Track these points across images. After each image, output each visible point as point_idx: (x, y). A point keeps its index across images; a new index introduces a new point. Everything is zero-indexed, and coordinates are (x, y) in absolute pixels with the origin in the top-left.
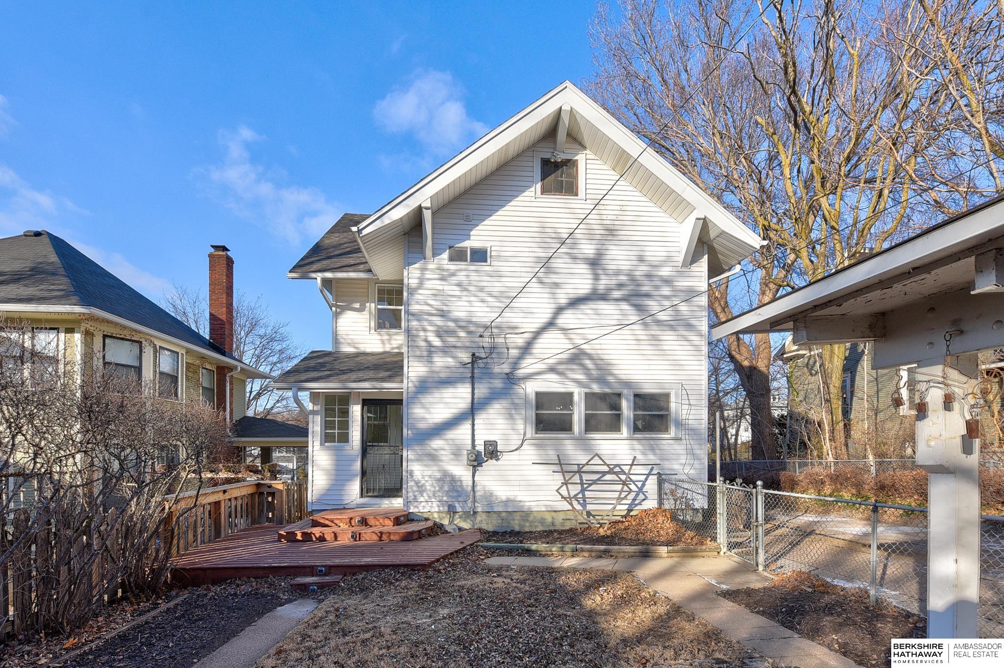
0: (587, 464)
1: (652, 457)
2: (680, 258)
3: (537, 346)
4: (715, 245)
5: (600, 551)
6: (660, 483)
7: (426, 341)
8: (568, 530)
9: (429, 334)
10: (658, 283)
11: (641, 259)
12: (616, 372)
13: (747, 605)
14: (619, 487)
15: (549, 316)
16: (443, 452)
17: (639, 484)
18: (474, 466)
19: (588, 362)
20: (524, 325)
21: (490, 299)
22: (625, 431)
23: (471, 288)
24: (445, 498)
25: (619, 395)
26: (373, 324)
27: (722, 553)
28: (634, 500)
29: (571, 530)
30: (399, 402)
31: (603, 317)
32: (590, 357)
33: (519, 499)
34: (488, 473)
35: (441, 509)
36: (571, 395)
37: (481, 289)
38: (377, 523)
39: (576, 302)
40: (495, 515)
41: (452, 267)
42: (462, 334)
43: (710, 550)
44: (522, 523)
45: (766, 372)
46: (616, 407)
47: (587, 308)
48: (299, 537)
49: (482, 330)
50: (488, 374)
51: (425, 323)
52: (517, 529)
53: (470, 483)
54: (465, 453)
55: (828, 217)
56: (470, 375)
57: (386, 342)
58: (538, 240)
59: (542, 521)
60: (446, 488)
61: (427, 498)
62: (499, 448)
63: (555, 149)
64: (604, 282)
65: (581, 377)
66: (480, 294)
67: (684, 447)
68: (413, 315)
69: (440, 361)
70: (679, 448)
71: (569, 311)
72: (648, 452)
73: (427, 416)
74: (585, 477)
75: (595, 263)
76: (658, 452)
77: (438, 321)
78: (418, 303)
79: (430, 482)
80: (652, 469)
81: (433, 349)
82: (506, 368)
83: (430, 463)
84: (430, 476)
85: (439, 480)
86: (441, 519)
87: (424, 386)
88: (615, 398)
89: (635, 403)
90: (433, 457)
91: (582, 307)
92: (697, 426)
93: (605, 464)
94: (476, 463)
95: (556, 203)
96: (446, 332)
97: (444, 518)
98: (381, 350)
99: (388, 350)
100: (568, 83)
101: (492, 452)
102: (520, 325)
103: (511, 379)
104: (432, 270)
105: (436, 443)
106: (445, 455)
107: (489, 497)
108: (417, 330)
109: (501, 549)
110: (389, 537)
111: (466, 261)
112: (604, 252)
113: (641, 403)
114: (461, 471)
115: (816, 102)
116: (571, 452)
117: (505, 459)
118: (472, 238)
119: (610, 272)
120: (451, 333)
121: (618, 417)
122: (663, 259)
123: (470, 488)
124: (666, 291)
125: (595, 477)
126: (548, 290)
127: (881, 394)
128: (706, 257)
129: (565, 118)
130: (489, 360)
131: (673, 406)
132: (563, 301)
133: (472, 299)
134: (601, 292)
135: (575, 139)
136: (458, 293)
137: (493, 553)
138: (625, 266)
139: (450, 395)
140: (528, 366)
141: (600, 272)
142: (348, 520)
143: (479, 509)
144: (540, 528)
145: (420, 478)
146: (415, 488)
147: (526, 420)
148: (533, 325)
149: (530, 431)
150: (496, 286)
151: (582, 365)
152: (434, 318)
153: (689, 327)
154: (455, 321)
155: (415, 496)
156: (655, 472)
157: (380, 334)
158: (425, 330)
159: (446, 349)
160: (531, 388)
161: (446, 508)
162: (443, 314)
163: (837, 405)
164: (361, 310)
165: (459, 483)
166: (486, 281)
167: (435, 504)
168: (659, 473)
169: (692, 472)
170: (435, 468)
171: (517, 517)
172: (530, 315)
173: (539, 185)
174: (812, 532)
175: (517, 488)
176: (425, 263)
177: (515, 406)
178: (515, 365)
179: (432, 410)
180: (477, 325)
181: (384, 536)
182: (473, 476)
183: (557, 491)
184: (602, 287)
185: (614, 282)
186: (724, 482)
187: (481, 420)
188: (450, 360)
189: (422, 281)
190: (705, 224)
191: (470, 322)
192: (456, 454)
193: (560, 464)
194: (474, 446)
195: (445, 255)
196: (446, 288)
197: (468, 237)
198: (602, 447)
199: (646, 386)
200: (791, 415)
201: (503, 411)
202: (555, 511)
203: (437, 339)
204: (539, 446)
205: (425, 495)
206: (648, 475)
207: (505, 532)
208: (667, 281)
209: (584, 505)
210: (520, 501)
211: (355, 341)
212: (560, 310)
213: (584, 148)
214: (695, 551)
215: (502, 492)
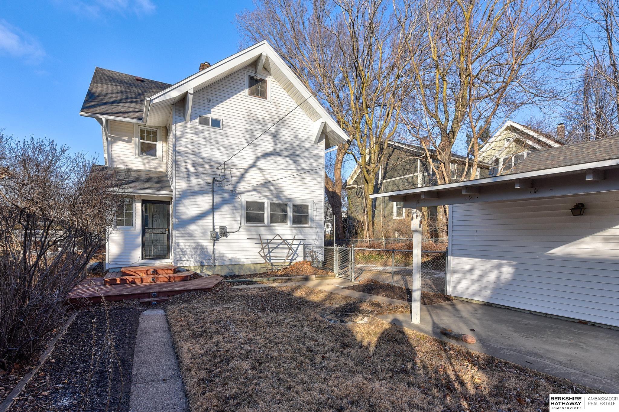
0: (273, 239)
1: (300, 236)
2: (313, 139)
3: (247, 176)
4: (328, 135)
5: (286, 279)
6: (304, 248)
7: (186, 168)
8: (262, 273)
9: (188, 165)
10: (304, 150)
11: (296, 137)
12: (284, 193)
13: (354, 290)
14: (287, 251)
15: (252, 161)
16: (196, 232)
17: (295, 250)
18: (215, 240)
19: (271, 187)
20: (240, 165)
21: (222, 148)
22: (289, 223)
23: (212, 141)
24: (198, 258)
25: (286, 205)
26: (137, 152)
27: (336, 277)
28: (293, 257)
29: (264, 273)
30: (168, 203)
31: (279, 164)
32: (273, 185)
33: (238, 257)
34: (221, 244)
35: (196, 264)
36: (263, 203)
37: (217, 142)
38: (164, 272)
39: (266, 155)
40: (225, 267)
41: (201, 127)
42: (207, 166)
43: (332, 276)
44: (239, 270)
45: (340, 195)
46: (285, 211)
47: (271, 159)
48: (118, 282)
49: (218, 165)
50: (222, 190)
51: (186, 158)
52: (237, 274)
53: (212, 250)
54: (209, 233)
55: (368, 122)
56: (211, 190)
57: (146, 164)
58: (247, 119)
59: (250, 269)
60: (198, 253)
61: (187, 258)
62: (228, 231)
63: (256, 72)
64: (279, 147)
65: (268, 194)
66: (217, 145)
67: (314, 231)
68: (178, 152)
69: (195, 181)
70: (312, 232)
71: (262, 160)
72: (299, 234)
73: (187, 212)
74: (271, 246)
75: (275, 136)
76: (303, 233)
77: (194, 158)
78: (181, 146)
79: (189, 249)
80: (301, 242)
81: (190, 174)
82: (231, 187)
83: (189, 238)
84: (189, 246)
85: (194, 248)
86: (195, 270)
87: (185, 195)
88: (284, 206)
89: (293, 209)
90: (191, 235)
91: (269, 158)
92: (319, 222)
93: (282, 239)
94: (215, 239)
95: (255, 101)
96: (198, 164)
97: (197, 269)
98: (143, 168)
99: (147, 168)
100: (265, 41)
101: (224, 232)
102: (238, 164)
103: (234, 194)
104: (190, 128)
105: (192, 227)
106: (198, 234)
107: (222, 257)
108: (180, 162)
109: (237, 282)
110: (174, 279)
111: (209, 125)
112: (279, 131)
113: (296, 209)
114: (207, 243)
115: (365, 65)
116: (263, 233)
117: (231, 237)
118: (212, 113)
119: (282, 142)
120: (201, 165)
121: (285, 216)
122: (305, 138)
123: (212, 252)
124: (307, 154)
125: (275, 246)
126: (252, 147)
127: (386, 209)
128: (324, 140)
129: (264, 59)
130: (223, 183)
131: (310, 211)
132: (260, 154)
133: (212, 147)
134: (278, 151)
135: (267, 70)
136: (204, 143)
137: (234, 284)
138: (289, 139)
139: (200, 200)
140: (242, 187)
141: (277, 141)
142: (145, 272)
143: (217, 264)
144: (248, 273)
145: (183, 247)
146: (180, 253)
147: (241, 215)
148: (244, 165)
149: (244, 222)
150: (226, 142)
151: (268, 188)
152: (191, 156)
153: (317, 173)
154: (203, 158)
155: (180, 257)
156: (302, 243)
157: (142, 159)
158: (186, 162)
159: (198, 174)
160: (244, 199)
161: (199, 264)
162: (196, 154)
163: (370, 213)
164: (129, 141)
165: (205, 250)
166: (220, 138)
167: (192, 262)
168: (304, 244)
169: (318, 243)
170: (192, 241)
171: (237, 267)
172: (243, 160)
173: (248, 90)
174: (364, 270)
175: (237, 252)
176: (185, 123)
177: (236, 208)
178: (236, 185)
179: (190, 209)
180: (215, 162)
181: (171, 279)
182: (214, 246)
183: (259, 253)
184: (278, 149)
185: (284, 147)
186: (337, 246)
187: (217, 214)
188: (200, 180)
189: (183, 133)
190: (325, 125)
191: (211, 160)
192: (204, 233)
193: (261, 239)
194: (214, 229)
195: (197, 120)
196: (197, 139)
197: (210, 112)
198: (278, 231)
199: (298, 201)
200: (349, 217)
201: (230, 211)
202: (256, 264)
203: (193, 168)
204: (248, 230)
205: (186, 256)
206: (299, 245)
207: (231, 276)
208: (307, 150)
209: (270, 260)
210: (238, 259)
211: (125, 161)
212: (258, 159)
213: (270, 75)
214: (326, 276)
215: (229, 254)
